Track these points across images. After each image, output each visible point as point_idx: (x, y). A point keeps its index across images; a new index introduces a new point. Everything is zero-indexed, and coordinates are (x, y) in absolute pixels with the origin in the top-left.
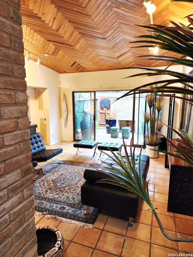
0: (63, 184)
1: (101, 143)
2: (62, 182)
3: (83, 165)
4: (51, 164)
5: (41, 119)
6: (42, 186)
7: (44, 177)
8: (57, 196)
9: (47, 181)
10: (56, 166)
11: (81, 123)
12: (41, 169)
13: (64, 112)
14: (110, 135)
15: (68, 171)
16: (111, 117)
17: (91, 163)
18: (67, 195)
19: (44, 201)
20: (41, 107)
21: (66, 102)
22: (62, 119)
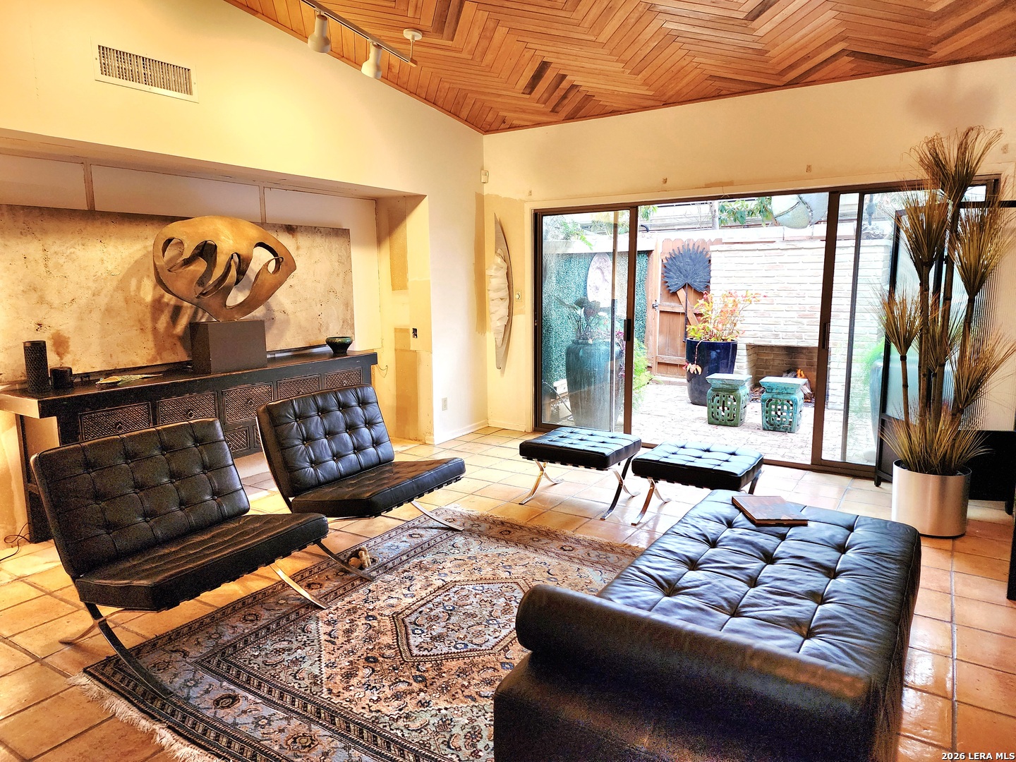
0: (439, 638)
1: (651, 447)
2: (438, 629)
3: (554, 546)
4: (411, 532)
5: (399, 331)
6: (341, 640)
7: (361, 591)
8: (391, 709)
9: (367, 617)
10: (432, 543)
11: (569, 352)
12: (356, 554)
13: (495, 301)
14: (703, 411)
15: (480, 570)
16: (711, 327)
17: (596, 538)
18: (442, 705)
19: (322, 732)
20: (399, 280)
21: (507, 259)
22: (488, 333)
